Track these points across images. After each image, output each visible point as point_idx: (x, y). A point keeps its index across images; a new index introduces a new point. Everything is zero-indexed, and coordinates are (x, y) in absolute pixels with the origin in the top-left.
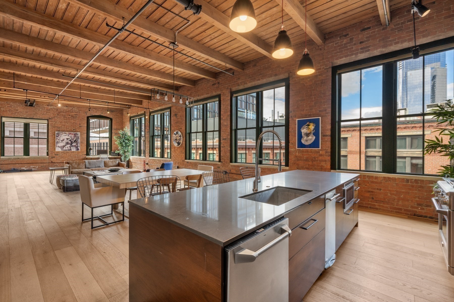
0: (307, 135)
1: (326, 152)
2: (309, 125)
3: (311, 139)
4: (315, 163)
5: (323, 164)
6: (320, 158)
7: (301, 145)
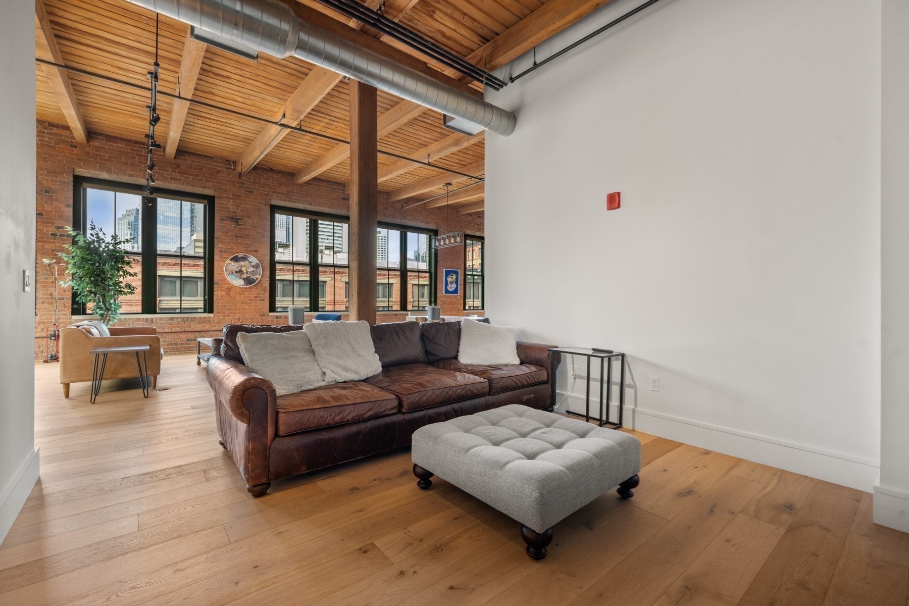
0: (451, 283)
1: (461, 297)
2: (452, 275)
3: (453, 287)
4: (454, 305)
5: (459, 306)
6: (458, 302)
7: (447, 291)
